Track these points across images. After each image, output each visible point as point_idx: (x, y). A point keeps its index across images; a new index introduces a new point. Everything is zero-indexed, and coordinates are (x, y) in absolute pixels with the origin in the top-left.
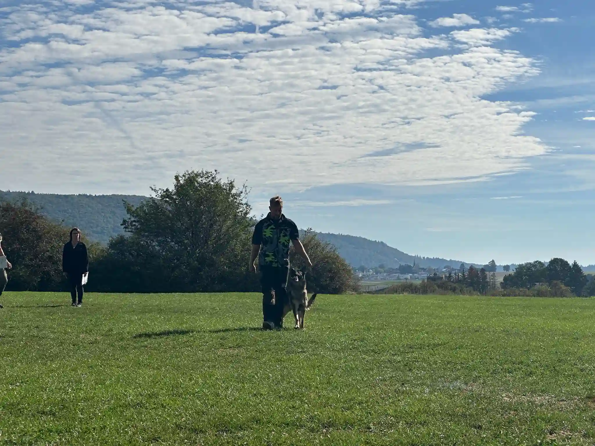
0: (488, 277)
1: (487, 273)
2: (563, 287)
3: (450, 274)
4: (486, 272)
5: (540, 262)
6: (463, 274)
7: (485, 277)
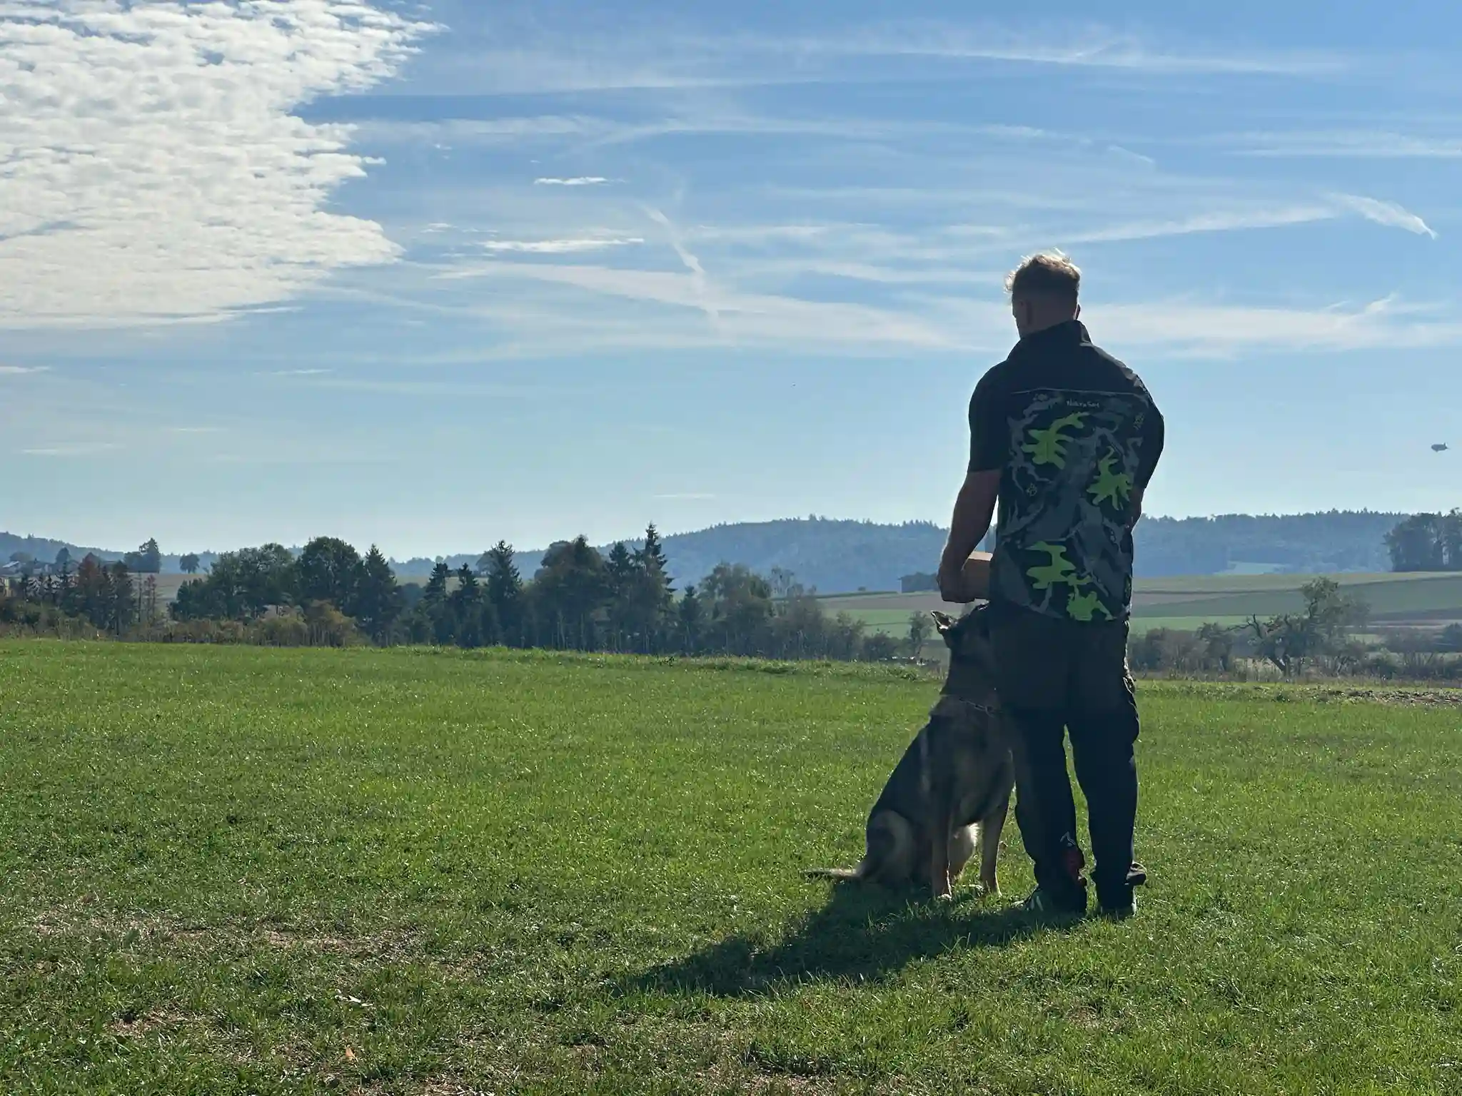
0: (136, 587)
1: (133, 575)
2: (339, 618)
3: (25, 578)
4: (129, 574)
5: (279, 549)
6: (65, 578)
7: (127, 587)
